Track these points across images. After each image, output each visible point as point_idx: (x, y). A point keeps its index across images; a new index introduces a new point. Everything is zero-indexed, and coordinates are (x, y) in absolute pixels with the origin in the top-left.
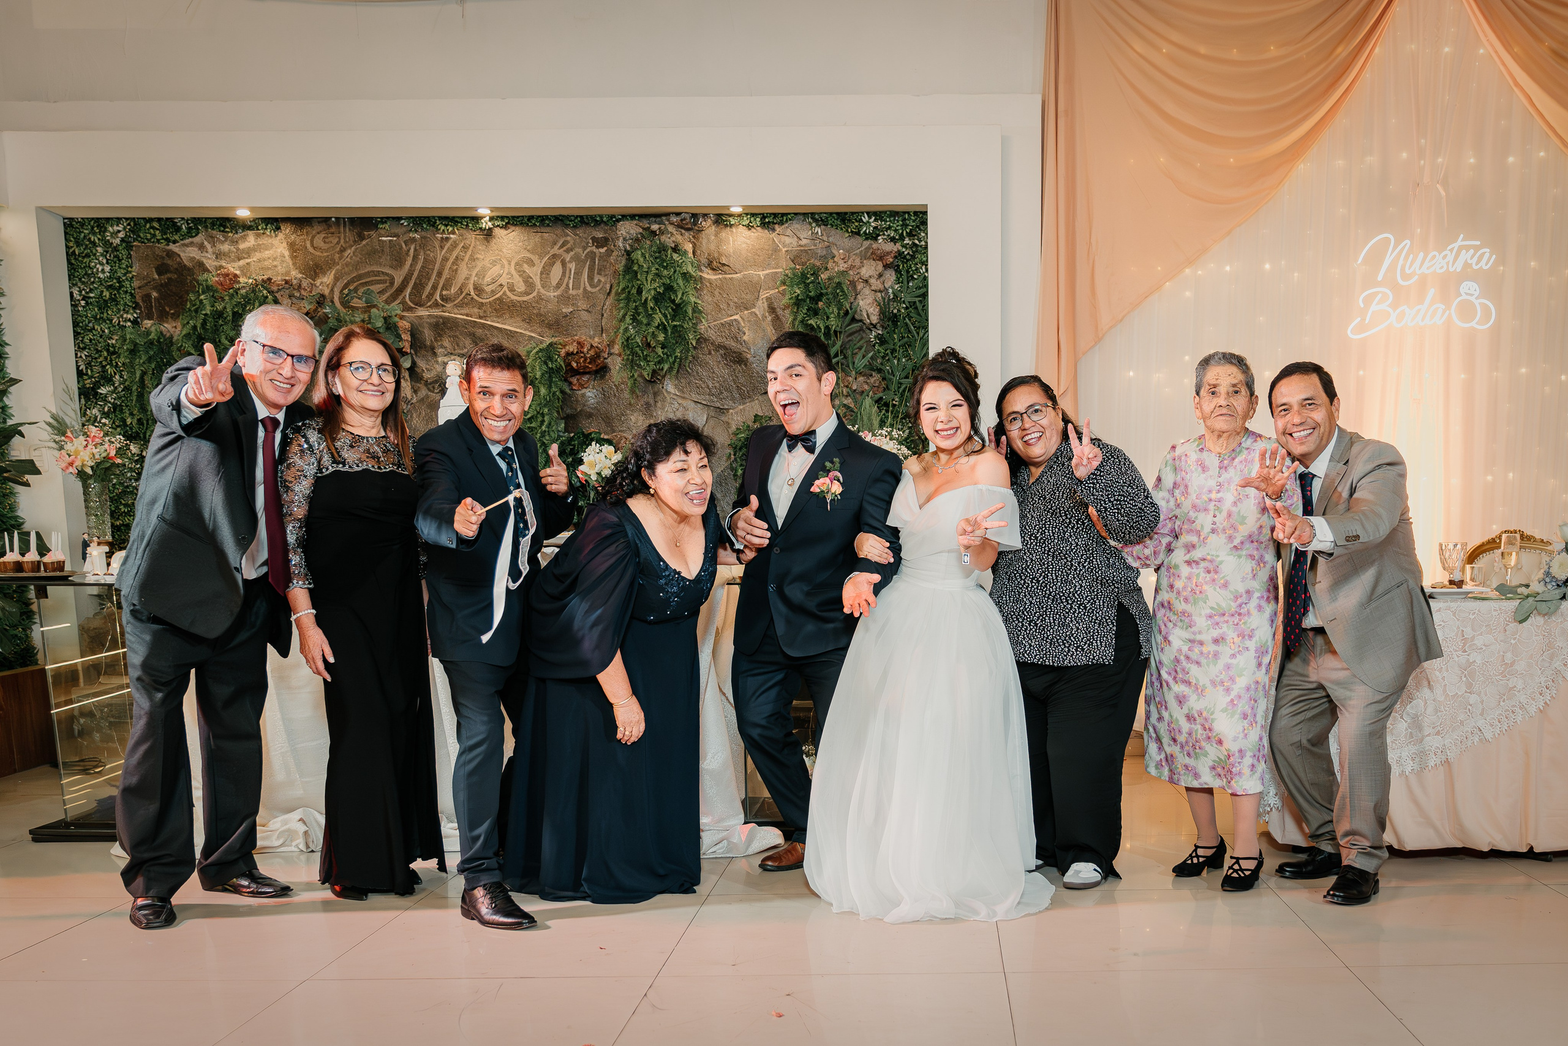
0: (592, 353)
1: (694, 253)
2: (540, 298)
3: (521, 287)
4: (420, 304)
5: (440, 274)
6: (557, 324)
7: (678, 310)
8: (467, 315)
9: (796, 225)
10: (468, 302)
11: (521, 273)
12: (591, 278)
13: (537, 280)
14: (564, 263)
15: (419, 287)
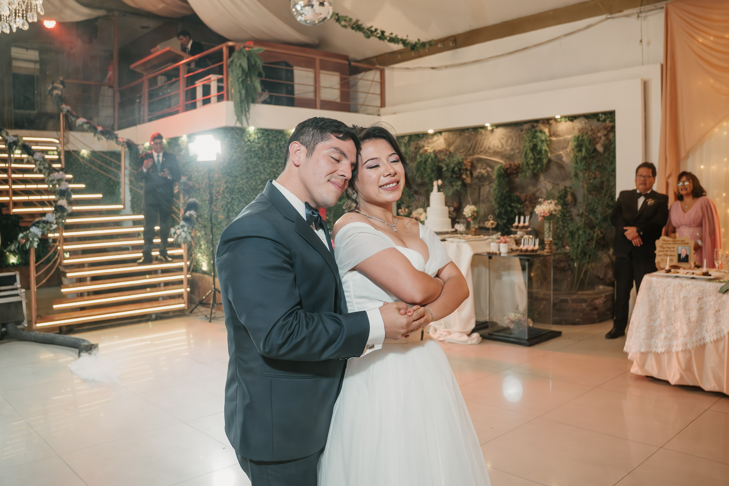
0: (515, 167)
1: (549, 131)
2: (505, 150)
3: (500, 146)
4: (474, 154)
5: (479, 144)
6: (509, 157)
7: (541, 151)
8: (486, 156)
9: (581, 119)
10: (486, 152)
11: (501, 142)
12: (519, 142)
13: (504, 144)
14: (512, 138)
15: (474, 148)
